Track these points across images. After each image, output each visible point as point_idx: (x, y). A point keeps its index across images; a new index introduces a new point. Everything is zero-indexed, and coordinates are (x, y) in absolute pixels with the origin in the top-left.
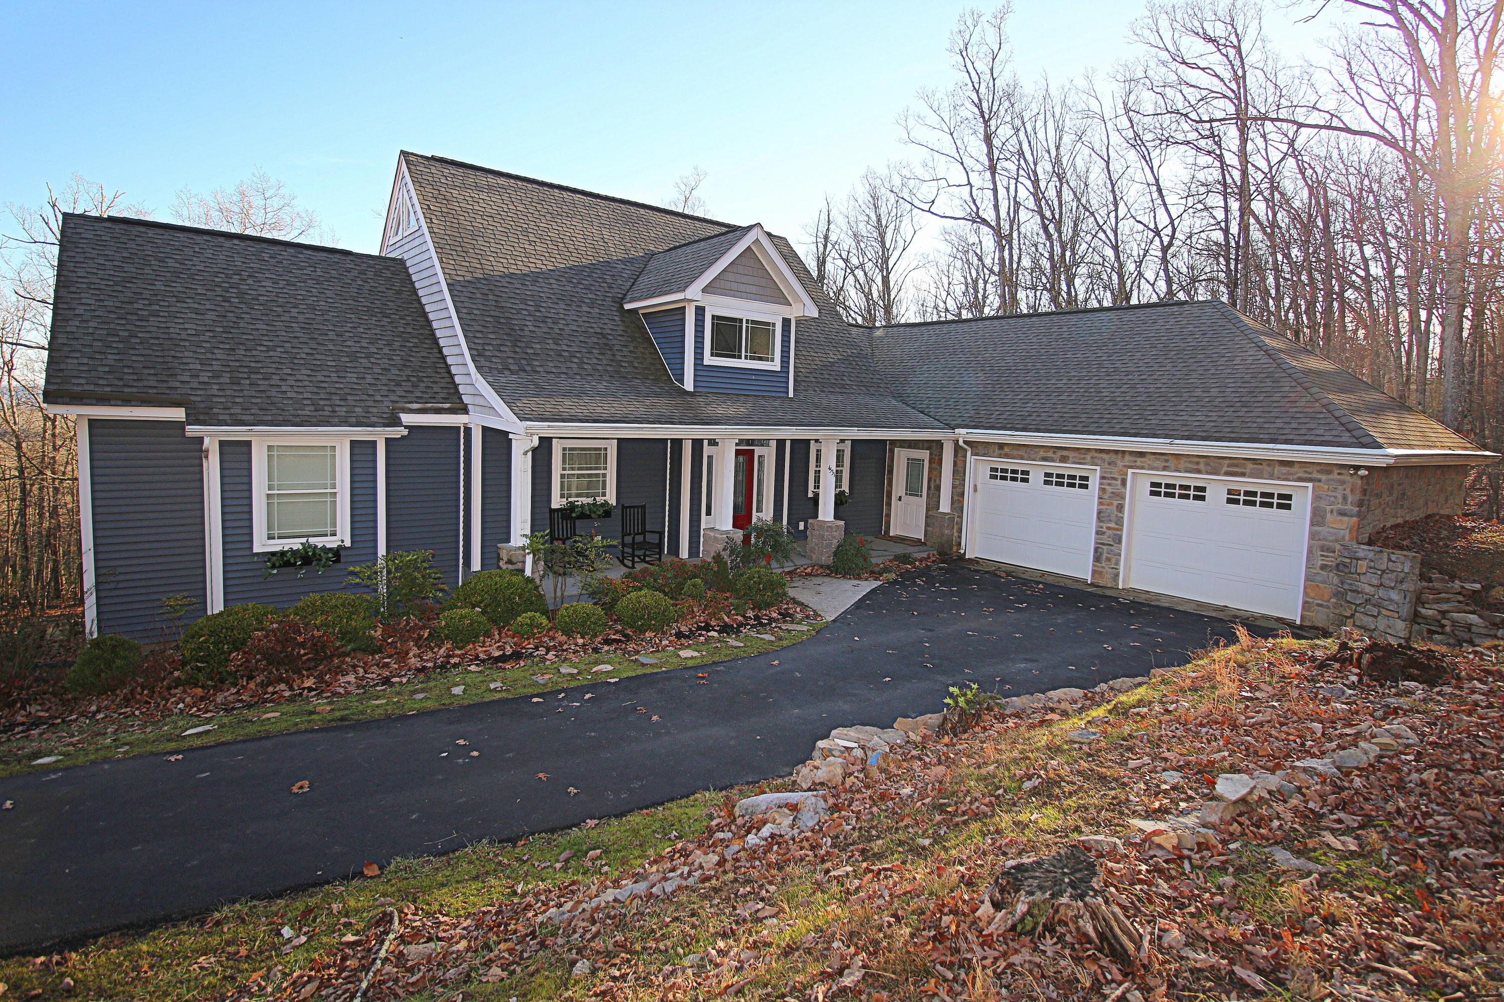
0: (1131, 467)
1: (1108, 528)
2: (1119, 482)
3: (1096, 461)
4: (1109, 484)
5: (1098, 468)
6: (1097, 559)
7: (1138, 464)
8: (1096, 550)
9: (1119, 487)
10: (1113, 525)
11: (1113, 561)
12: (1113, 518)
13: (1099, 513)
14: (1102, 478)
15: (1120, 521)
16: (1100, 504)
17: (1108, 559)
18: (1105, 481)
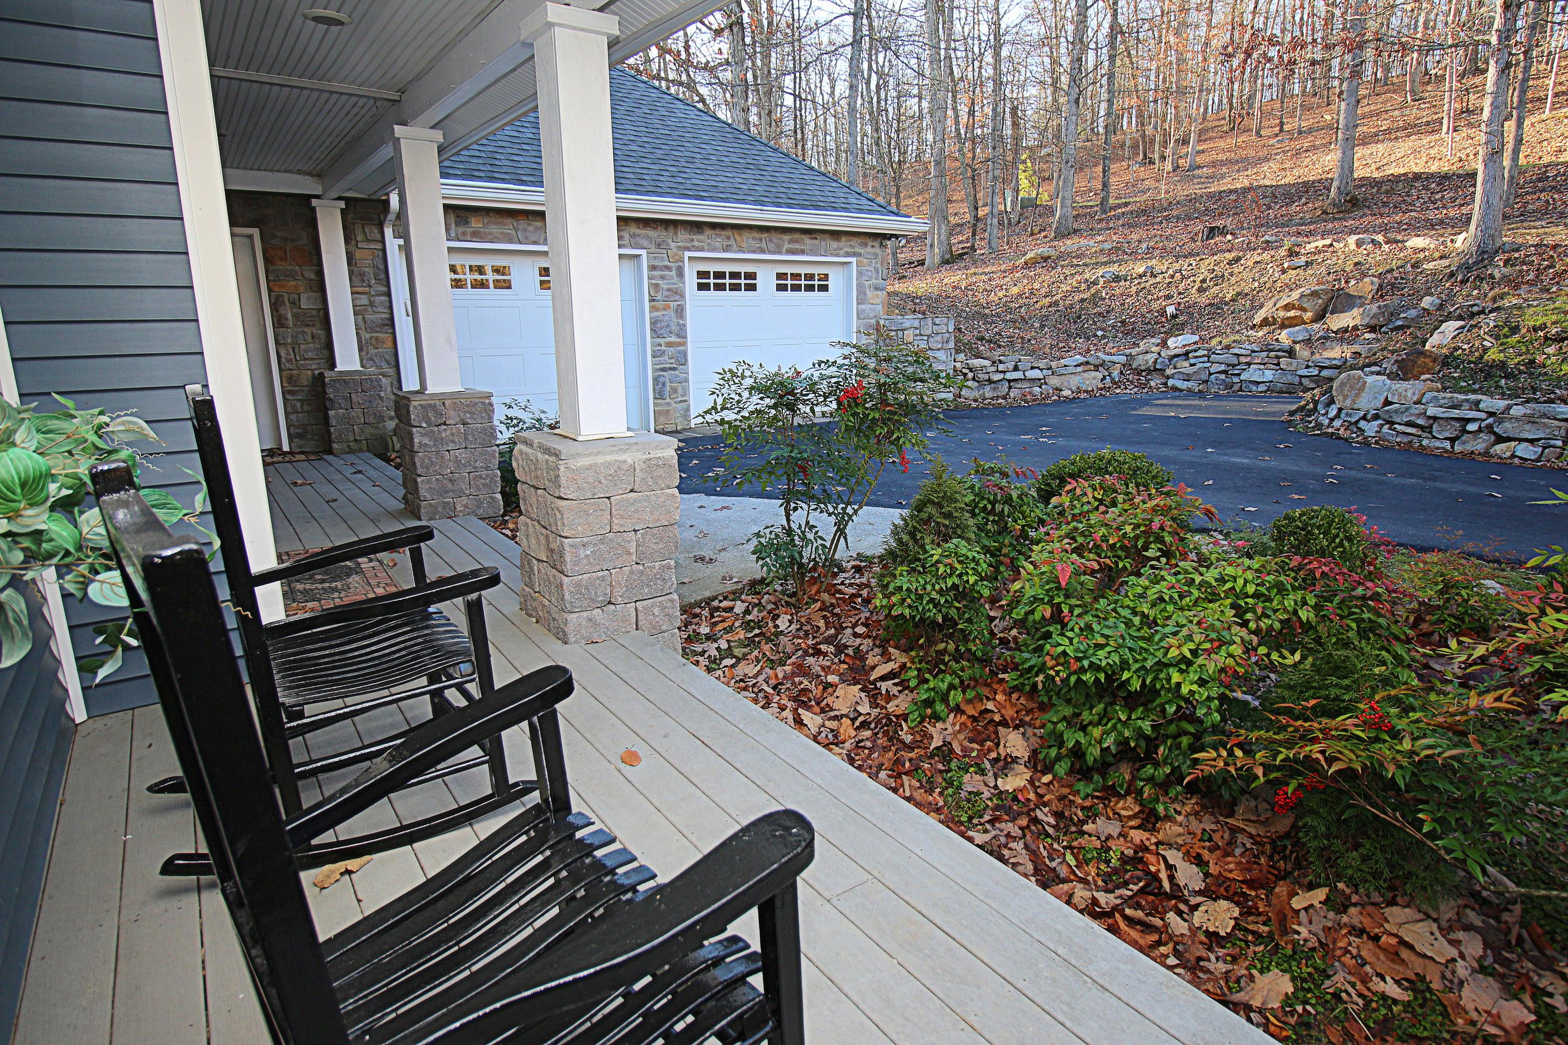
0: (688, 249)
1: (669, 345)
2: (674, 273)
3: (639, 240)
4: (663, 277)
5: (643, 252)
6: (659, 395)
7: (696, 243)
8: (656, 380)
9: (676, 279)
10: (673, 339)
11: (680, 390)
12: (674, 328)
13: (654, 323)
14: (653, 268)
15: (681, 333)
16: (653, 309)
17: (674, 390)
18: (655, 273)
